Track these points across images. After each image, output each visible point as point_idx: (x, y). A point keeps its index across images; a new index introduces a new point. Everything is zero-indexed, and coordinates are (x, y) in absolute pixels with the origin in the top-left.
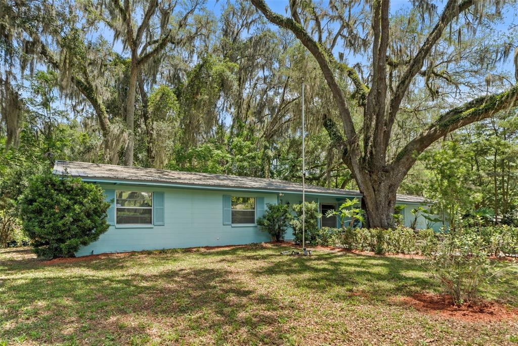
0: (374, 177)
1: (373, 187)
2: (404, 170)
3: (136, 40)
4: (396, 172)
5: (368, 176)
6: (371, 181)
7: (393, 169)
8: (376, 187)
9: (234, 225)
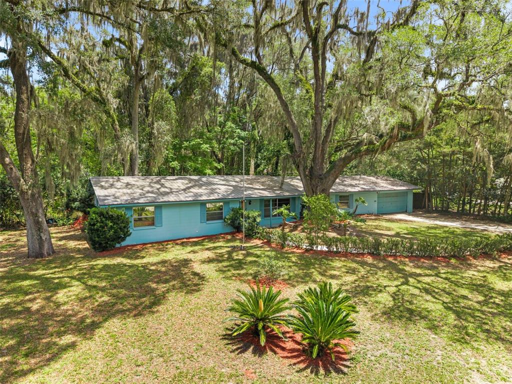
0: (313, 182)
1: (312, 190)
2: (333, 179)
3: (138, 61)
4: (328, 180)
5: (309, 181)
6: (311, 185)
7: (326, 178)
8: (314, 189)
9: (208, 222)
